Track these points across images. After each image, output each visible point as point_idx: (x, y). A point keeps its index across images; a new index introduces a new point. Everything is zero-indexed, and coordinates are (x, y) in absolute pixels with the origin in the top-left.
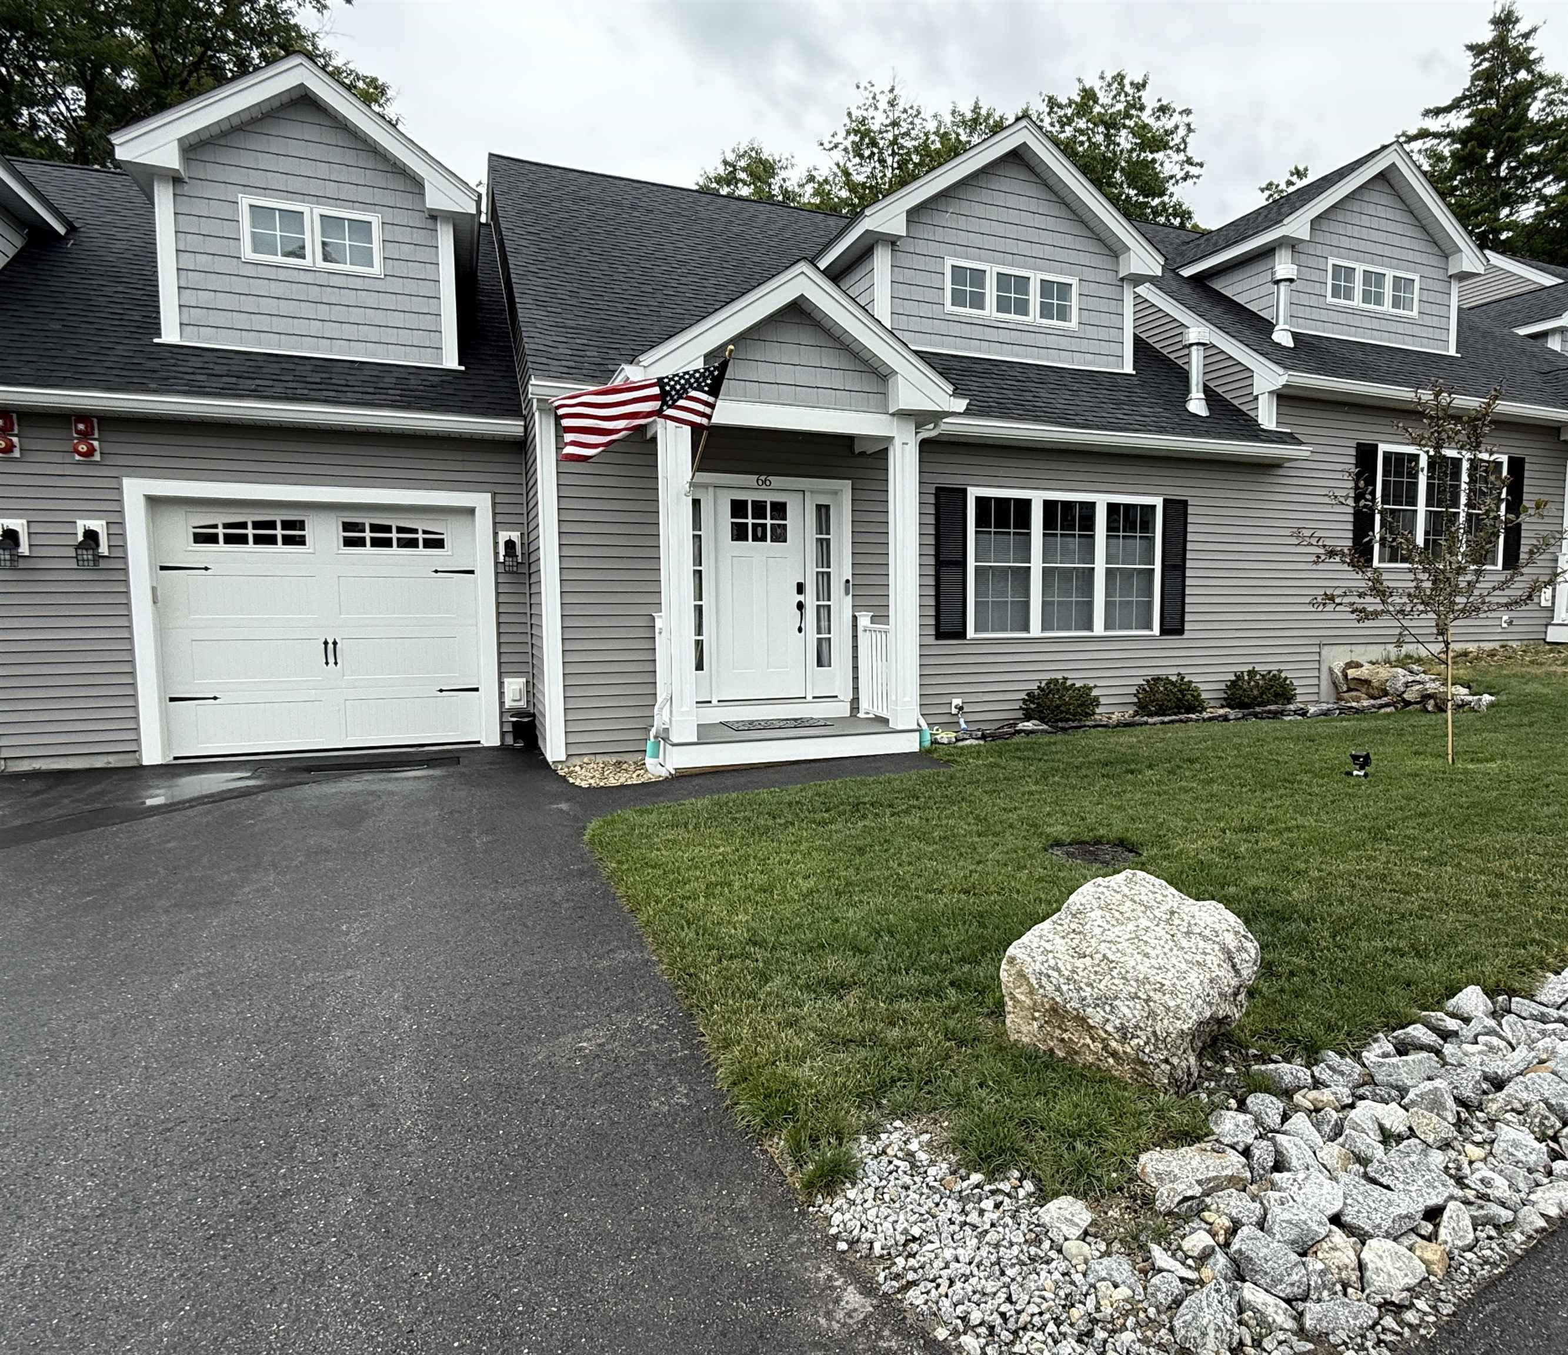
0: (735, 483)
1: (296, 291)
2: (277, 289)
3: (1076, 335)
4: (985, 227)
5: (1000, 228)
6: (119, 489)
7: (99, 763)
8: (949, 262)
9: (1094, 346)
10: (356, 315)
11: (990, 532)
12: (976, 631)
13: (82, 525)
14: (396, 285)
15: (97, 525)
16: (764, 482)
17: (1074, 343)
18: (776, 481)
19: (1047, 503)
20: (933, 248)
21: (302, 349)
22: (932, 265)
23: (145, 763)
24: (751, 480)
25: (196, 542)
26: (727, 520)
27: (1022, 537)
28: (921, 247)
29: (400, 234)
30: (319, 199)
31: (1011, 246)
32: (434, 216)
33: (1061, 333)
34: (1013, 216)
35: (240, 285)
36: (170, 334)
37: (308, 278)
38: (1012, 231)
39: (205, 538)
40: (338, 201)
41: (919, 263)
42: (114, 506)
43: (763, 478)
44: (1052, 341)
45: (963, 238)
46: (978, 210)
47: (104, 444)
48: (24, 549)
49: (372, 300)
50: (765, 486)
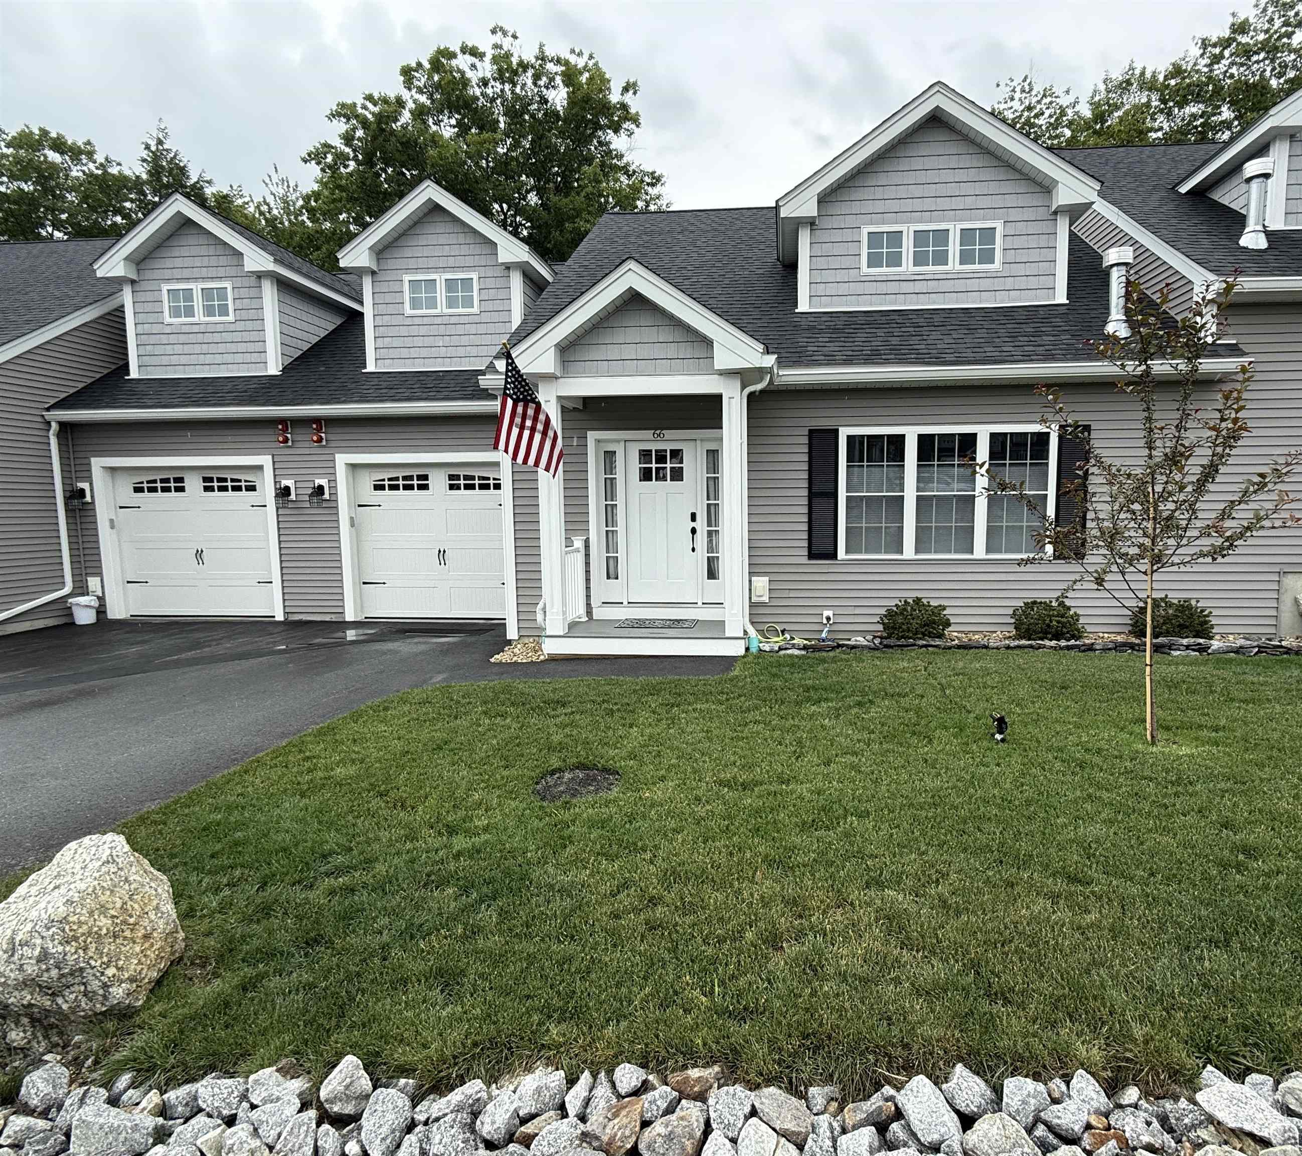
0: (640, 438)
1: (434, 330)
2: (423, 330)
3: (999, 275)
4: (902, 192)
5: (917, 191)
6: (334, 461)
7: (327, 618)
8: (865, 231)
9: (1022, 283)
10: (465, 340)
11: (863, 466)
12: (847, 552)
13: (319, 482)
14: (485, 317)
15: (323, 482)
16: (659, 435)
17: (998, 284)
18: (668, 434)
19: (922, 438)
20: (850, 221)
21: (434, 366)
22: (848, 235)
23: (347, 619)
24: (648, 434)
25: (375, 489)
26: (635, 466)
27: (897, 469)
28: (835, 222)
29: (490, 283)
30: (445, 269)
31: (929, 204)
32: (508, 267)
33: (984, 275)
34: (931, 176)
35: (404, 331)
36: (371, 367)
37: (438, 320)
38: (932, 190)
39: (379, 487)
40: (453, 268)
41: (837, 236)
42: (331, 471)
43: (658, 432)
44: (973, 284)
45: (880, 206)
46: (896, 178)
47: (329, 435)
48: (293, 497)
49: (473, 329)
50: (659, 438)
